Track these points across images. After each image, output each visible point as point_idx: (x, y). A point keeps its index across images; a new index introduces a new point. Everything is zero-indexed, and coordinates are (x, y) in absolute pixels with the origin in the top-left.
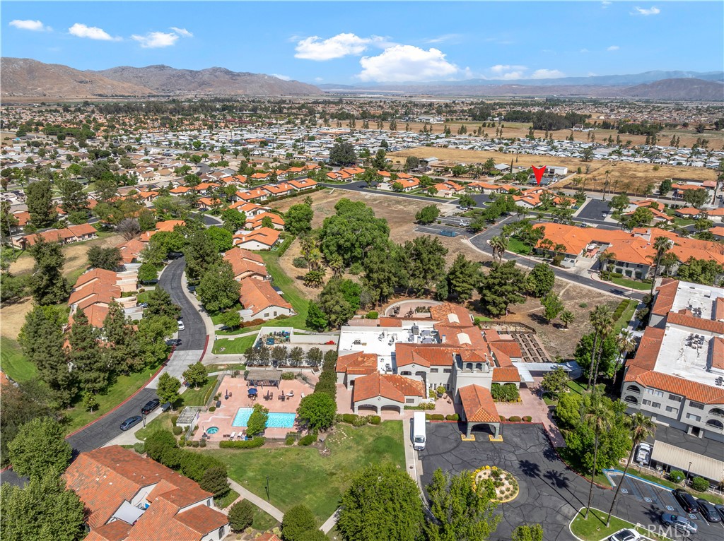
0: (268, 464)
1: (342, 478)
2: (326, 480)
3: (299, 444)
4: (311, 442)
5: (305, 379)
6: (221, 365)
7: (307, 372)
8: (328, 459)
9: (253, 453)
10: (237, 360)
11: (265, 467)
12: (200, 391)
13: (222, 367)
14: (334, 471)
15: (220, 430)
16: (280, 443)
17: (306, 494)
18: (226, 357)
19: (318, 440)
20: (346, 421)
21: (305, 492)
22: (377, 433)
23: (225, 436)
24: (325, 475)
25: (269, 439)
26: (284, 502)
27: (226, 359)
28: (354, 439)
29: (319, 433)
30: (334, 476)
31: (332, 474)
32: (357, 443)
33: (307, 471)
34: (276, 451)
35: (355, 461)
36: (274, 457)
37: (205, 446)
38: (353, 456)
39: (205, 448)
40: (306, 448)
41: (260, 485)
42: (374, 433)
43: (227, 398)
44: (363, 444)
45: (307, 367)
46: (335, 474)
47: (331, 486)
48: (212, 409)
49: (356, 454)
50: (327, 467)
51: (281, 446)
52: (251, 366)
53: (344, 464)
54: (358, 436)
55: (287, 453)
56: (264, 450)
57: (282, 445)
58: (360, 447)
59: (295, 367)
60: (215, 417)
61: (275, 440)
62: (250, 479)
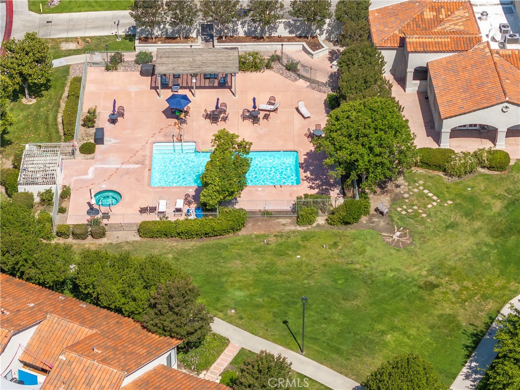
0: (270, 269)
1: (457, 294)
2: (421, 299)
3: (330, 222)
4: (359, 217)
5: (292, 68)
6: (67, 40)
7: (294, 50)
8: (411, 253)
9: (225, 247)
10: (103, 27)
11: (266, 276)
12: (38, 106)
13: (72, 46)
14: (432, 278)
15: (126, 197)
16: (283, 221)
17: (383, 333)
18: (71, 20)
19: (372, 211)
20: (426, 164)
21: (379, 327)
22: (508, 191)
23: (143, 210)
24: (415, 289)
25: (253, 213)
26: (337, 351)
27: (72, 25)
28: (456, 205)
29: (371, 196)
30: (435, 291)
31: (431, 287)
32: (467, 215)
33: (369, 281)
34: (280, 240)
35: (474, 255)
36: (280, 253)
37: (102, 234)
38: (466, 243)
39: (104, 241)
40: (350, 230)
41: (270, 317)
42: (500, 191)
43: (113, 121)
44: (482, 215)
45: (289, 40)
46: (437, 286)
47: (437, 312)
48: (88, 149)
49: (472, 239)
50: (413, 271)
51: (287, 228)
52: (146, 40)
53: (451, 263)
54: (465, 198)
55: (308, 244)
56: (249, 239)
57: (289, 226)
58: (477, 224)
59: (259, 39)
60: (99, 166)
61: (267, 214)
62: (238, 304)
